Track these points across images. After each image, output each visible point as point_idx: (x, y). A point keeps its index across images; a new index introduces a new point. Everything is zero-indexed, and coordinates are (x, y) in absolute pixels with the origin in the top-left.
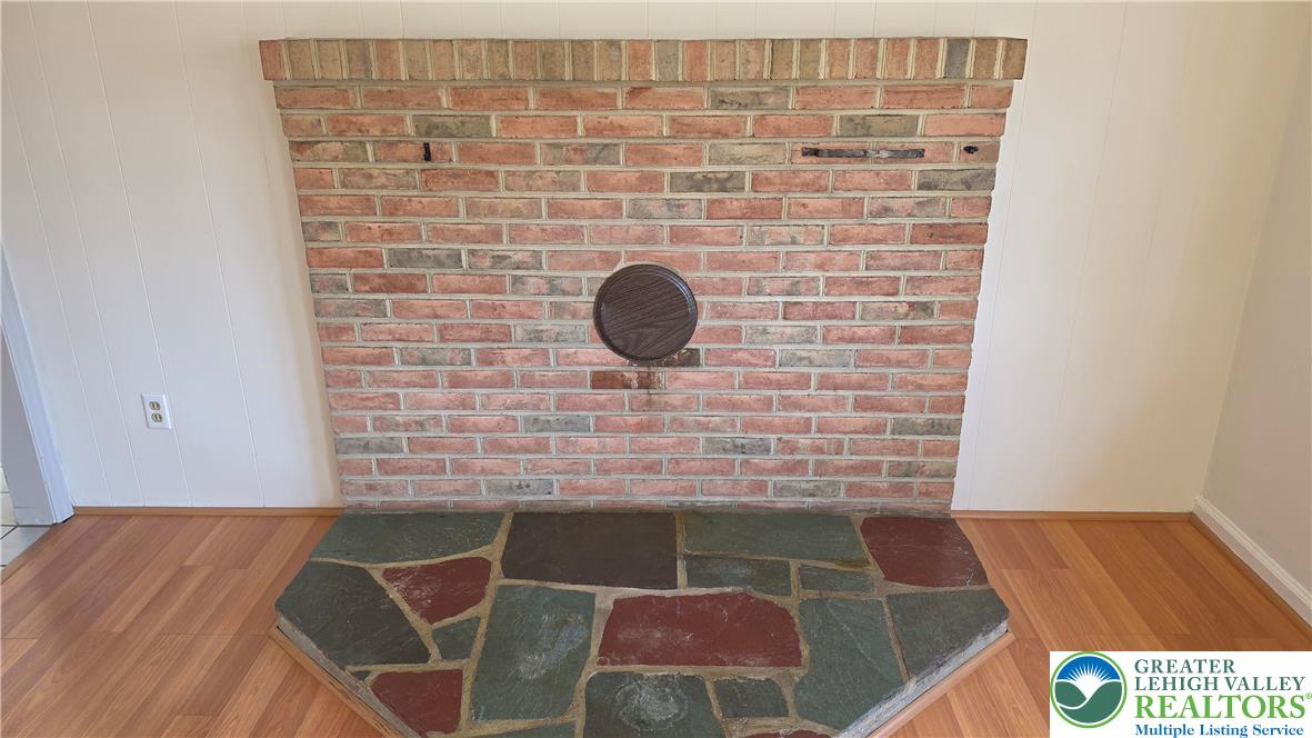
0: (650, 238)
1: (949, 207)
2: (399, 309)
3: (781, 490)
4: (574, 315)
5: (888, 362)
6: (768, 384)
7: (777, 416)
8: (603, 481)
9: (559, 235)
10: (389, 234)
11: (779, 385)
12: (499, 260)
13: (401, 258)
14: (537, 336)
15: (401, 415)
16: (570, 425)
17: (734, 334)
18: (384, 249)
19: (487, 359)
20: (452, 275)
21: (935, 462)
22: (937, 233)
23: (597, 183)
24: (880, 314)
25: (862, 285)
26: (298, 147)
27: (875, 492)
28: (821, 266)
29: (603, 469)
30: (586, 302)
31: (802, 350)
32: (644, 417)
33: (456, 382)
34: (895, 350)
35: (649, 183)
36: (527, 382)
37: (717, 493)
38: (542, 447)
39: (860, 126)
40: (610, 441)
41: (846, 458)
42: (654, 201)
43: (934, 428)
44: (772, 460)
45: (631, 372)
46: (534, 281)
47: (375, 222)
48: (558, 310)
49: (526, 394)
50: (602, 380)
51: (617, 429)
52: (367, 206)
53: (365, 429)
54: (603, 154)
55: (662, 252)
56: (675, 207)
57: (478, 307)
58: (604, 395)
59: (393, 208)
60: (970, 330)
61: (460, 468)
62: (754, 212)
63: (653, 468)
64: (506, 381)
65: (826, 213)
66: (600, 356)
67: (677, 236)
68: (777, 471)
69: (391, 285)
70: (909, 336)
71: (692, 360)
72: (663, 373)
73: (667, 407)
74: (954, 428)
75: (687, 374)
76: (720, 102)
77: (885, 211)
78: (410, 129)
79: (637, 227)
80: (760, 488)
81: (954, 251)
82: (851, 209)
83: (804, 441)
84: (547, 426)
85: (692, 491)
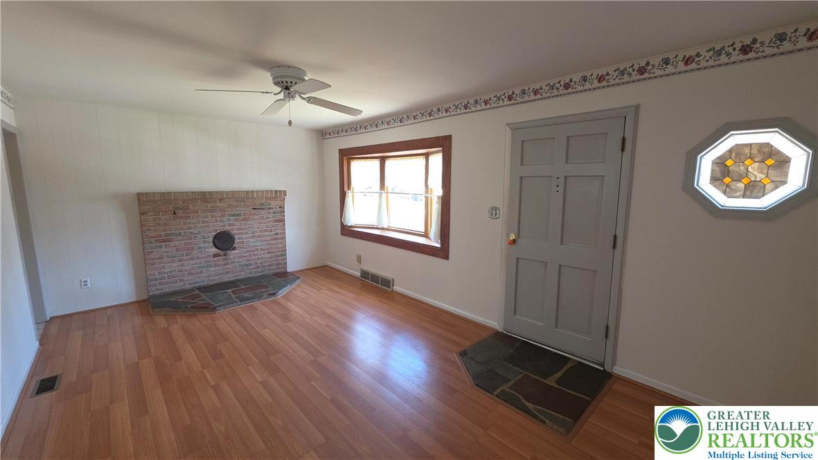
0: (224, 226)
1: (278, 216)
2: (166, 246)
3: (255, 273)
4: (209, 242)
5: (272, 244)
6: (250, 251)
7: (253, 258)
8: (216, 278)
9: (205, 227)
10: (165, 230)
11: (253, 251)
12: (191, 233)
13: (166, 235)
14: (200, 248)
15: (166, 270)
16: (208, 266)
17: (243, 242)
18: (163, 233)
19: (187, 255)
20: (180, 238)
21: (283, 262)
22: (277, 221)
23: (212, 216)
24: (270, 236)
25: (266, 231)
26: (142, 214)
27: (273, 269)
28: (258, 228)
29: (216, 275)
30: (211, 240)
31: (257, 244)
32: (224, 262)
33: (180, 260)
34: (273, 242)
35: (223, 216)
36: (198, 258)
37: (242, 276)
38: (202, 272)
39: (262, 204)
40: (218, 268)
41: (267, 264)
42: (224, 219)
43: (282, 255)
44: (252, 267)
45: (222, 253)
46: (199, 237)
47: (161, 228)
48: (205, 242)
49: (198, 261)
50: (215, 255)
51: (218, 266)
52: (159, 225)
53: (156, 275)
54: (213, 211)
55: (227, 228)
56: (229, 220)
57: (185, 243)
58: (216, 259)
59: (166, 225)
60: (285, 237)
61: (182, 280)
62: (244, 220)
63: (228, 273)
64: (193, 259)
65: (258, 219)
66: (215, 250)
67: (230, 225)
68: (254, 268)
69: (164, 241)
70: (275, 239)
71: (235, 249)
72: (229, 252)
73: (231, 259)
74: (285, 255)
75: (234, 252)
76: (237, 201)
77: (268, 218)
78: (171, 208)
79: (221, 224)
80: (251, 273)
81: (281, 224)
82: (262, 218)
83: (259, 262)
84: (203, 267)
85: (236, 276)
